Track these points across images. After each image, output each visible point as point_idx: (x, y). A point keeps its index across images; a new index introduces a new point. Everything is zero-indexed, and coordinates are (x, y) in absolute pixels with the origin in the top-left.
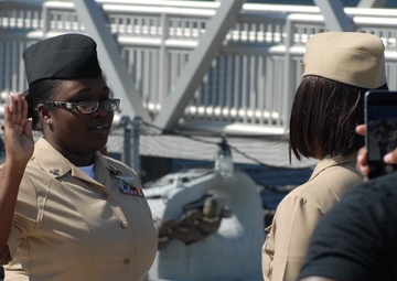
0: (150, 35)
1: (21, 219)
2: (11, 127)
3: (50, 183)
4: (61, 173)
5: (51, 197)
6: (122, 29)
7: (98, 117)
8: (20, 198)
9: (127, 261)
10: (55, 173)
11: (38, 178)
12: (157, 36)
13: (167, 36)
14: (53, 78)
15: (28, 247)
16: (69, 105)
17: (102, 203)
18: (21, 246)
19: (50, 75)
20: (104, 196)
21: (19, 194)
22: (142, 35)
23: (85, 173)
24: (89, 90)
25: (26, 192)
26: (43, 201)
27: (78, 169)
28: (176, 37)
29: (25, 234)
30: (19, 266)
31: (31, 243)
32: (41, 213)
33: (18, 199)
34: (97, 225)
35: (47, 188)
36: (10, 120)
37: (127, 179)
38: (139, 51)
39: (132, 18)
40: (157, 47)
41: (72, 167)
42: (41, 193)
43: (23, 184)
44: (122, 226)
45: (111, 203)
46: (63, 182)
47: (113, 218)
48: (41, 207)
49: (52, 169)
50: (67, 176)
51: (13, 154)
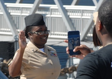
0: (78, 15)
1: (24, 63)
2: (21, 39)
3: (32, 53)
4: (35, 51)
5: (32, 57)
6: (70, 14)
7: (44, 36)
8: (24, 57)
9: (53, 74)
10: (33, 51)
11: (28, 52)
12: (80, 15)
13: (82, 15)
14: (32, 26)
15: (26, 70)
16: (36, 33)
17: (45, 58)
18: (24, 70)
19: (31, 25)
20: (46, 56)
21: (23, 56)
22: (76, 15)
23: (41, 50)
24: (41, 28)
25: (25, 56)
26: (30, 58)
27: (39, 49)
28: (85, 16)
29: (25, 67)
30: (24, 75)
31: (27, 69)
32: (29, 62)
33: (23, 58)
34: (44, 64)
35: (31, 55)
36: (20, 37)
37: (53, 52)
38: (77, 20)
39: (75, 11)
40: (80, 19)
41: (38, 49)
42: (29, 56)
43: (24, 54)
44: (51, 64)
45: (48, 58)
46: (35, 53)
47: (49, 62)
48: (29, 60)
49: (32, 49)
50: (36, 51)
51: (21, 46)
